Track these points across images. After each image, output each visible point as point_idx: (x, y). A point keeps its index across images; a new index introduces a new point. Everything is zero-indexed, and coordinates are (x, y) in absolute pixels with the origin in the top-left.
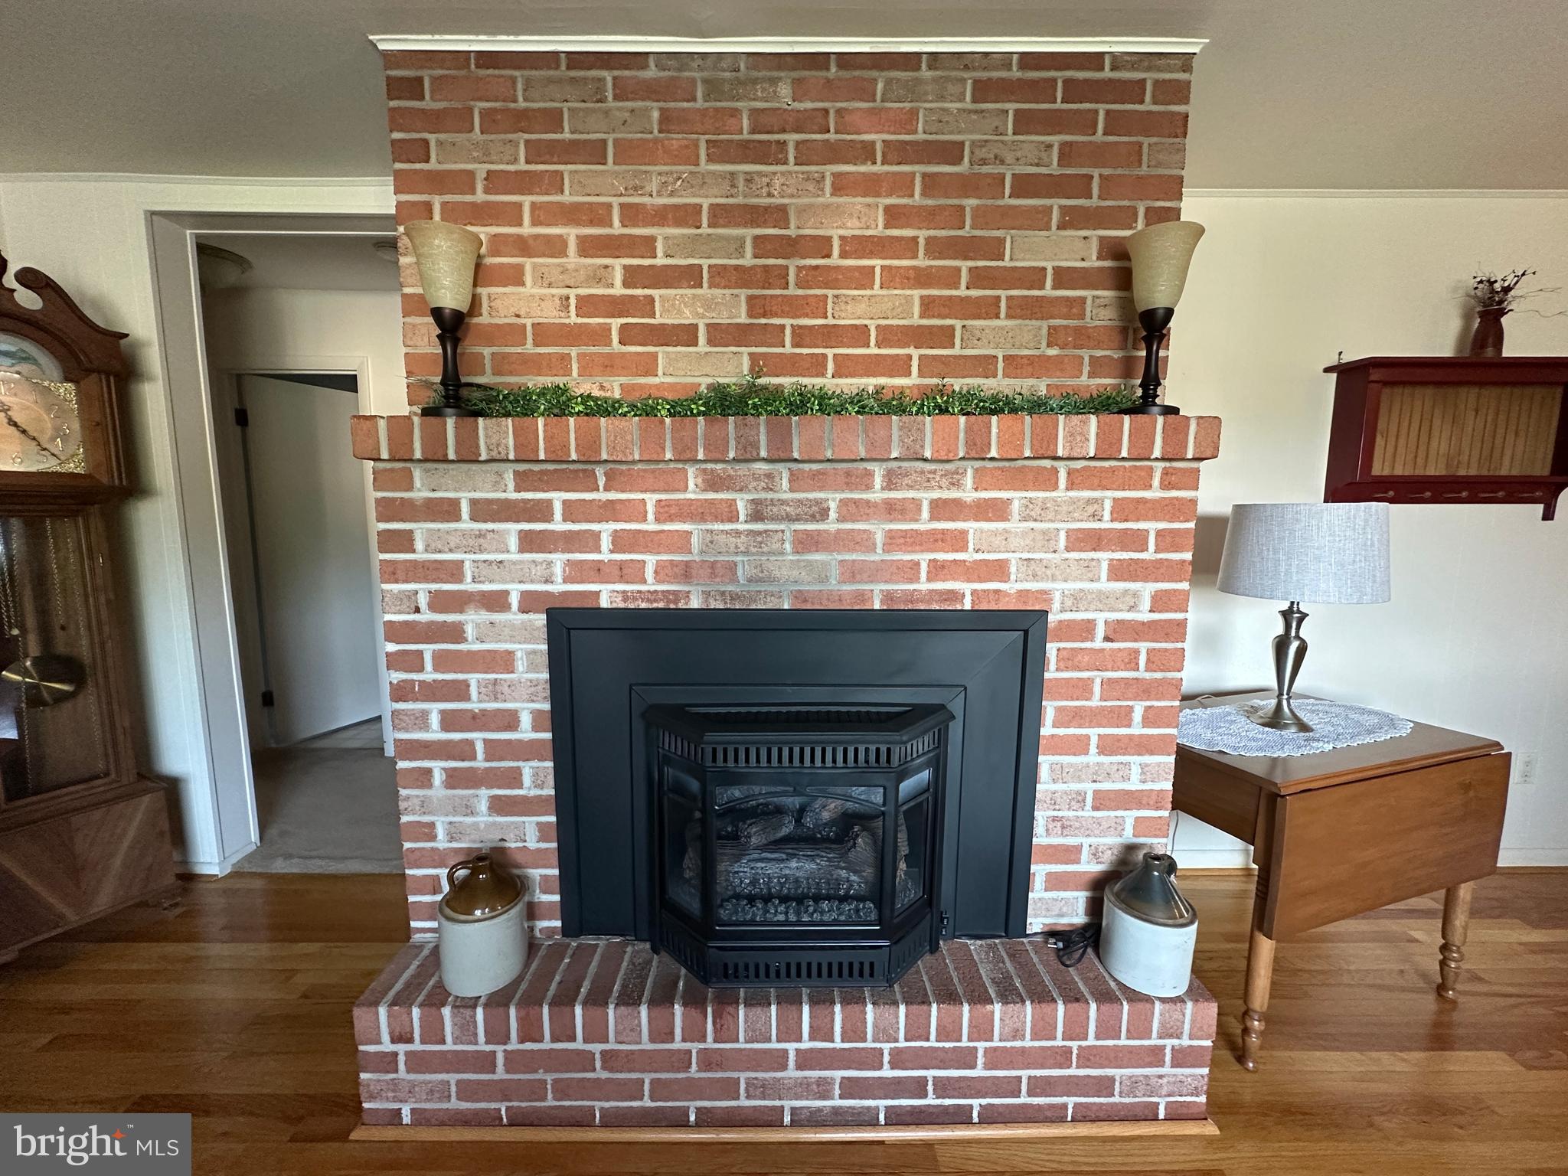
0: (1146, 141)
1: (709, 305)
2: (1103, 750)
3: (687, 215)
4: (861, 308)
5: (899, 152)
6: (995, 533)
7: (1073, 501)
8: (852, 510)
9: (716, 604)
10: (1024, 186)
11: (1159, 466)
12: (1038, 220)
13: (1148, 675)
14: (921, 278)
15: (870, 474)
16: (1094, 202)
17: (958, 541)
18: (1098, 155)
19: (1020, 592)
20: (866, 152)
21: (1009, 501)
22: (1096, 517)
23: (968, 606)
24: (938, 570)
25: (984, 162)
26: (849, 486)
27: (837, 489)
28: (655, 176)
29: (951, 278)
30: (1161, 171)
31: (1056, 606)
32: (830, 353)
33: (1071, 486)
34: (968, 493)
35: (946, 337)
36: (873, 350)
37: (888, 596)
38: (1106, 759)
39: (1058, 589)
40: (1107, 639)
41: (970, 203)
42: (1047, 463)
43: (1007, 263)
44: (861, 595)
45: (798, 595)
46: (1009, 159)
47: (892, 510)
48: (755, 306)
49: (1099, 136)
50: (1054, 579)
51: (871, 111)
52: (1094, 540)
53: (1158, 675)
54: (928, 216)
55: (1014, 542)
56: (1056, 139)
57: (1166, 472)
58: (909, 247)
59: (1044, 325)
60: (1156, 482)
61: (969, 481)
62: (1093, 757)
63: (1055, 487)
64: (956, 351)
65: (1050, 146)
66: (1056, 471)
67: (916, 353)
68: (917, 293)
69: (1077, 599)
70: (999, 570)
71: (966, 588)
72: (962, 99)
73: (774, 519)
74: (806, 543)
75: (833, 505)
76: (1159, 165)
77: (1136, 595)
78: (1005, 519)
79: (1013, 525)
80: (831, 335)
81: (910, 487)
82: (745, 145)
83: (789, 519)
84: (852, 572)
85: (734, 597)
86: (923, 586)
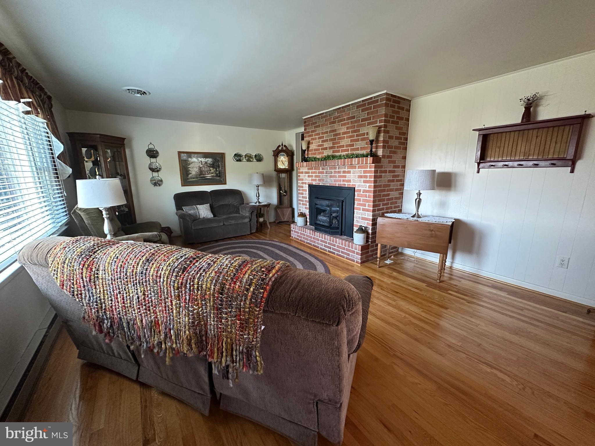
0: (379, 109)
1: (329, 144)
2: (363, 210)
3: (327, 132)
4: (343, 142)
5: (348, 119)
6: (349, 175)
7: (358, 170)
8: (335, 172)
9: (323, 185)
10: (363, 120)
11: (369, 165)
12: (364, 125)
13: (368, 199)
14: (350, 137)
15: (336, 167)
16: (372, 121)
17: (345, 177)
18: (372, 113)
19: (353, 185)
20: (344, 120)
21: (351, 171)
22: (361, 173)
23: (346, 186)
24: (343, 181)
25: (357, 118)
26: (335, 169)
27: (333, 169)
28: (324, 128)
29: (353, 136)
30: (381, 113)
31: (357, 187)
32: (340, 149)
33: (358, 168)
34: (346, 170)
35: (353, 145)
36: (345, 148)
37: (338, 184)
38: (363, 212)
39: (357, 184)
40: (363, 192)
41: (356, 124)
42: (355, 165)
43: (360, 133)
44: (336, 184)
45: (330, 184)
46: (360, 116)
47: (339, 172)
48: (333, 144)
49: (372, 110)
50: (356, 183)
51: (346, 113)
52: (361, 177)
53: (369, 199)
54: (351, 127)
55: (352, 177)
56: (366, 112)
57: (370, 166)
58: (349, 132)
59: (365, 142)
60: (369, 168)
61: (346, 168)
62: (361, 211)
63: (356, 169)
64: (354, 147)
65: (366, 113)
66: (356, 166)
67: (350, 148)
68: (350, 139)
69: (359, 186)
70: (350, 181)
71: (346, 183)
72: (355, 109)
73: (328, 174)
74: (331, 177)
75: (333, 172)
76: (381, 112)
77: (366, 185)
78: (350, 173)
79: (352, 174)
80: (340, 147)
81: (341, 169)
82: (332, 122)
83: (329, 173)
84: (335, 181)
85: (324, 184)
86: (342, 183)
